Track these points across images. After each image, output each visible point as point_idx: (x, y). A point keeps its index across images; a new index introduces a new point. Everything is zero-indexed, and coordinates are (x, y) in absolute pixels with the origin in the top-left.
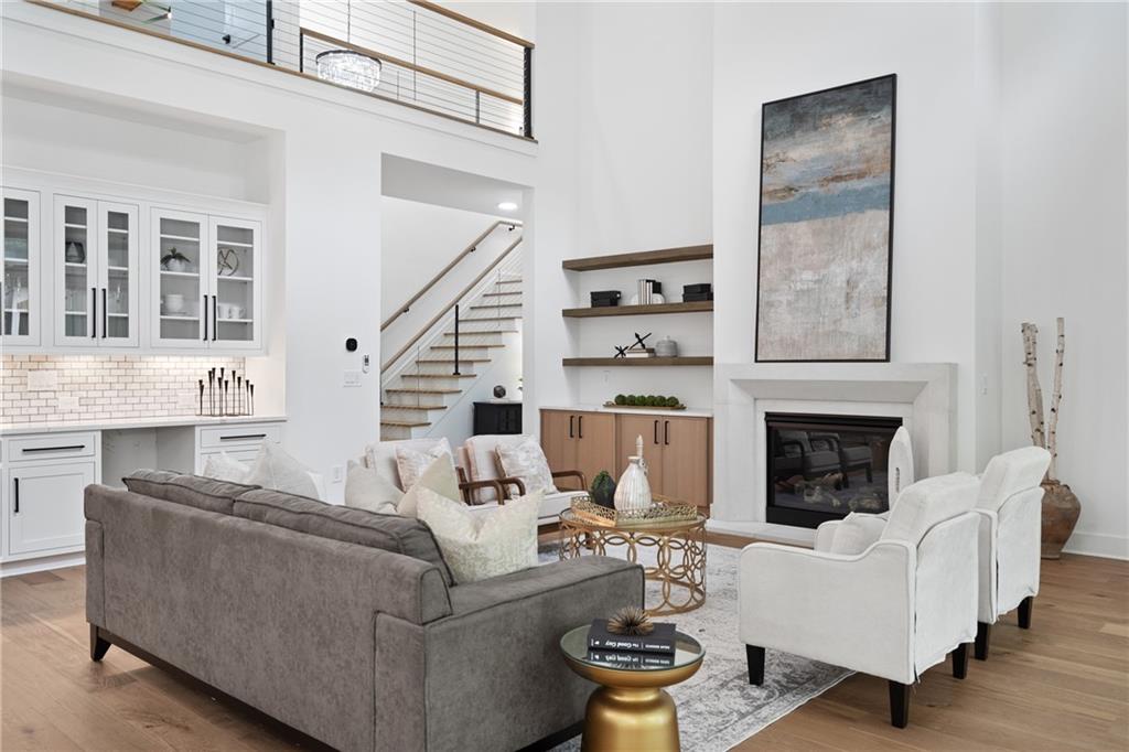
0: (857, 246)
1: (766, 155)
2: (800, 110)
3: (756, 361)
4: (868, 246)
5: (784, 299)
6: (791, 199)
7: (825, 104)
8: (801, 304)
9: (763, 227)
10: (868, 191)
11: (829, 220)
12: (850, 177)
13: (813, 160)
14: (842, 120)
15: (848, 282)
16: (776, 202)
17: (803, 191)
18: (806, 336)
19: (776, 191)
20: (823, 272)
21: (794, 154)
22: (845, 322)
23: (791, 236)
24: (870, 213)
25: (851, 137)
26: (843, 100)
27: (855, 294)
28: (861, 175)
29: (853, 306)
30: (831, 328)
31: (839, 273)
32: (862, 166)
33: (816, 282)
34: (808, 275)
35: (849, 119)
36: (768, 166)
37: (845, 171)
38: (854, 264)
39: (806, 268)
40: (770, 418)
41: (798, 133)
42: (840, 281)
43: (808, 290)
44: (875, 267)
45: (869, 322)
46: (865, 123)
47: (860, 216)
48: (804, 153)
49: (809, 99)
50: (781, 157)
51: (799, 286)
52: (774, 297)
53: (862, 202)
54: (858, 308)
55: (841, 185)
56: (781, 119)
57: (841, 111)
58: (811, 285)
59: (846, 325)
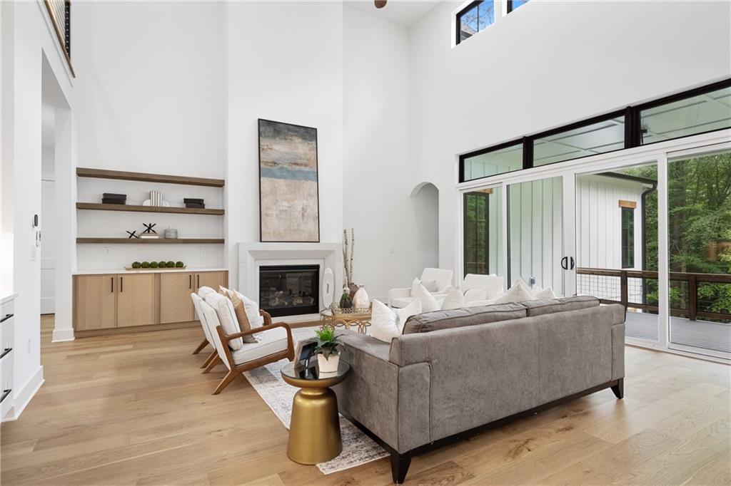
0: (306, 195)
1: (261, 143)
2: (277, 128)
3: (261, 241)
4: (310, 195)
5: (274, 213)
6: (275, 168)
7: (289, 130)
8: (282, 216)
9: (262, 178)
10: (308, 172)
11: (293, 181)
12: (301, 165)
13: (285, 153)
14: (297, 140)
15: (303, 209)
16: (267, 167)
17: (281, 165)
18: (285, 231)
19: (267, 162)
20: (292, 203)
21: (276, 147)
22: (302, 225)
23: (276, 185)
24: (310, 182)
25: (300, 148)
26: (297, 132)
27: (305, 214)
28: (306, 165)
29: (305, 219)
30: (297, 227)
31: (299, 205)
32: (306, 162)
33: (290, 207)
34: (285, 204)
35: (300, 140)
36: (263, 149)
37: (299, 162)
38: (305, 202)
39: (284, 201)
40: (262, 268)
41: (277, 139)
42: (299, 208)
43: (286, 210)
44: (313, 203)
45: (311, 226)
46: (306, 144)
47: (306, 182)
48: (280, 149)
49: (282, 125)
50: (270, 147)
51: (281, 208)
52: (269, 212)
53: (306, 177)
54: (308, 220)
55: (297, 168)
56: (269, 129)
57: (296, 136)
58: (286, 208)
59: (302, 227)
